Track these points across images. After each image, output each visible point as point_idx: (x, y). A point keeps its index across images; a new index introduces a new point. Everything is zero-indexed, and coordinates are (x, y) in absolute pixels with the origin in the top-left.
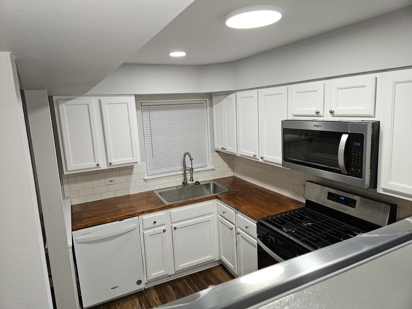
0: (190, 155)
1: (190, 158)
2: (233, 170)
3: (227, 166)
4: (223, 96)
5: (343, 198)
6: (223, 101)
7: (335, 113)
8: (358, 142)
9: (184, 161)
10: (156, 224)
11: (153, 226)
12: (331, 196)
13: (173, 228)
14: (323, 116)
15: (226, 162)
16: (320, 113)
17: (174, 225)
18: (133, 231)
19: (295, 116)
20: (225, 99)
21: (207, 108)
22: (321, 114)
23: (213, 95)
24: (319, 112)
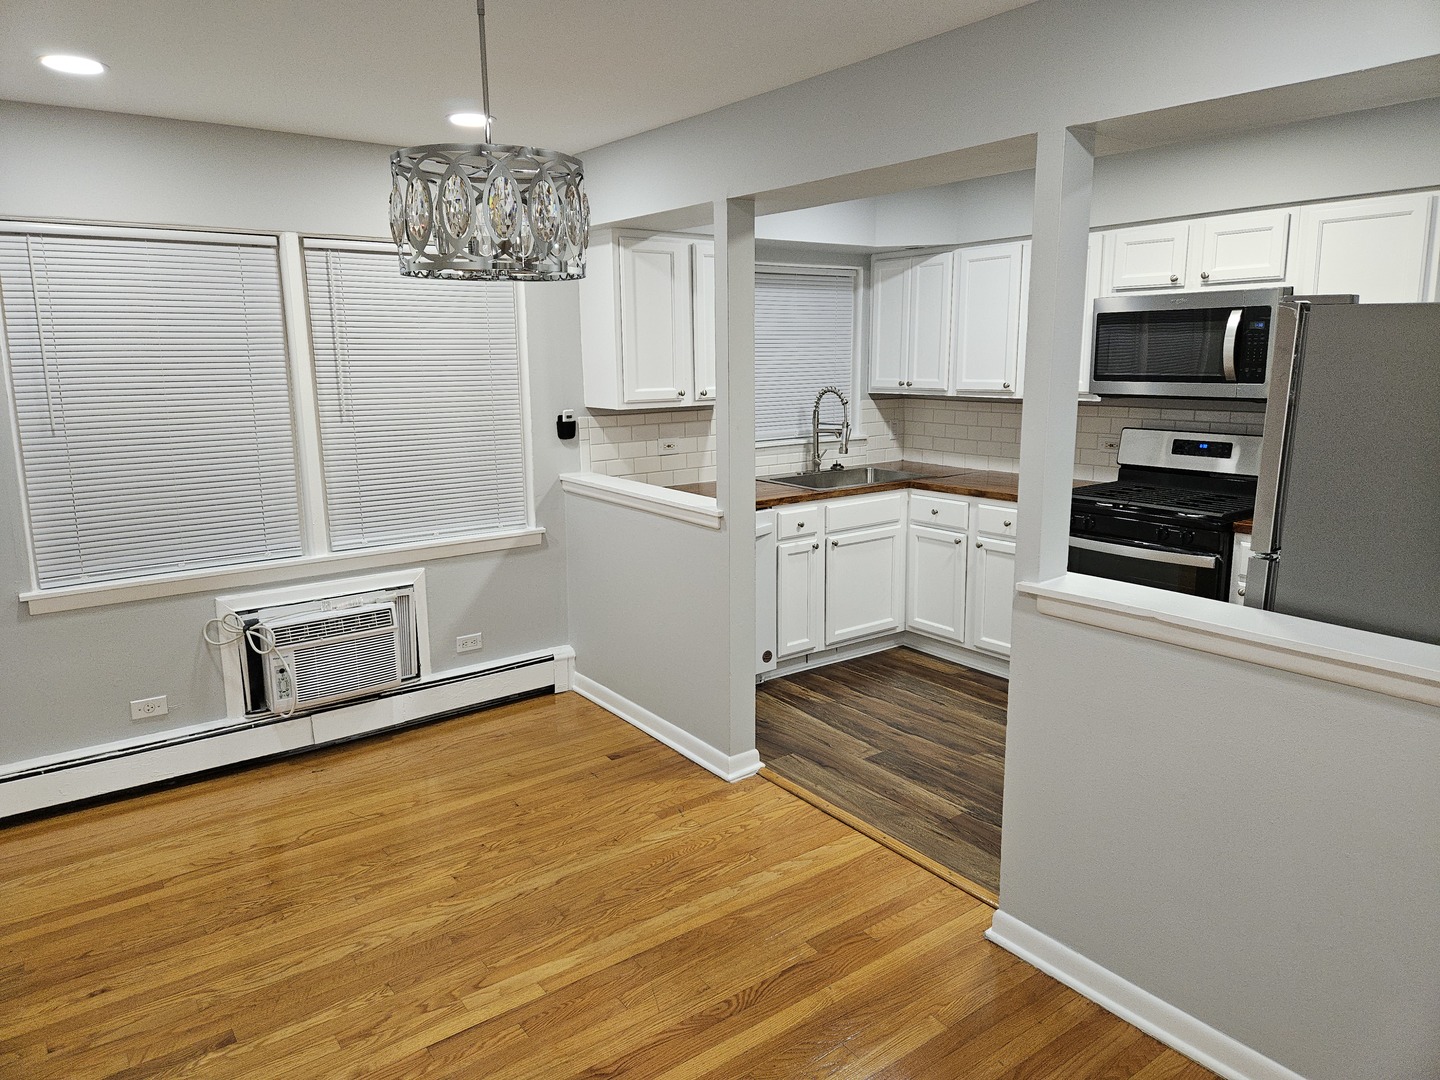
0: (839, 393)
1: (842, 400)
2: (903, 447)
3: (891, 436)
4: (903, 262)
5: (1205, 446)
6: (910, 271)
7: (1210, 278)
8: (1260, 321)
9: (815, 411)
10: (803, 531)
11: (796, 533)
12: (1180, 447)
13: (830, 545)
14: (1183, 287)
15: (888, 425)
16: (1178, 281)
17: (833, 538)
18: (764, 538)
19: (1118, 291)
20: (918, 267)
21: (856, 289)
22: (1180, 282)
23: (873, 258)
24: (1177, 279)
